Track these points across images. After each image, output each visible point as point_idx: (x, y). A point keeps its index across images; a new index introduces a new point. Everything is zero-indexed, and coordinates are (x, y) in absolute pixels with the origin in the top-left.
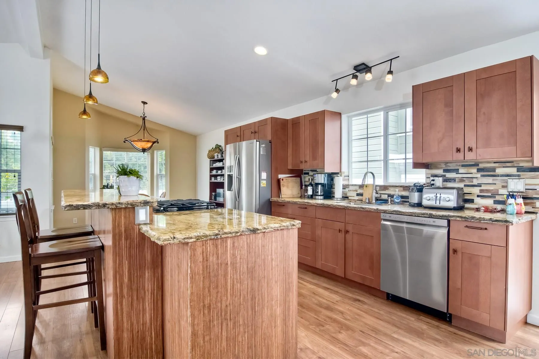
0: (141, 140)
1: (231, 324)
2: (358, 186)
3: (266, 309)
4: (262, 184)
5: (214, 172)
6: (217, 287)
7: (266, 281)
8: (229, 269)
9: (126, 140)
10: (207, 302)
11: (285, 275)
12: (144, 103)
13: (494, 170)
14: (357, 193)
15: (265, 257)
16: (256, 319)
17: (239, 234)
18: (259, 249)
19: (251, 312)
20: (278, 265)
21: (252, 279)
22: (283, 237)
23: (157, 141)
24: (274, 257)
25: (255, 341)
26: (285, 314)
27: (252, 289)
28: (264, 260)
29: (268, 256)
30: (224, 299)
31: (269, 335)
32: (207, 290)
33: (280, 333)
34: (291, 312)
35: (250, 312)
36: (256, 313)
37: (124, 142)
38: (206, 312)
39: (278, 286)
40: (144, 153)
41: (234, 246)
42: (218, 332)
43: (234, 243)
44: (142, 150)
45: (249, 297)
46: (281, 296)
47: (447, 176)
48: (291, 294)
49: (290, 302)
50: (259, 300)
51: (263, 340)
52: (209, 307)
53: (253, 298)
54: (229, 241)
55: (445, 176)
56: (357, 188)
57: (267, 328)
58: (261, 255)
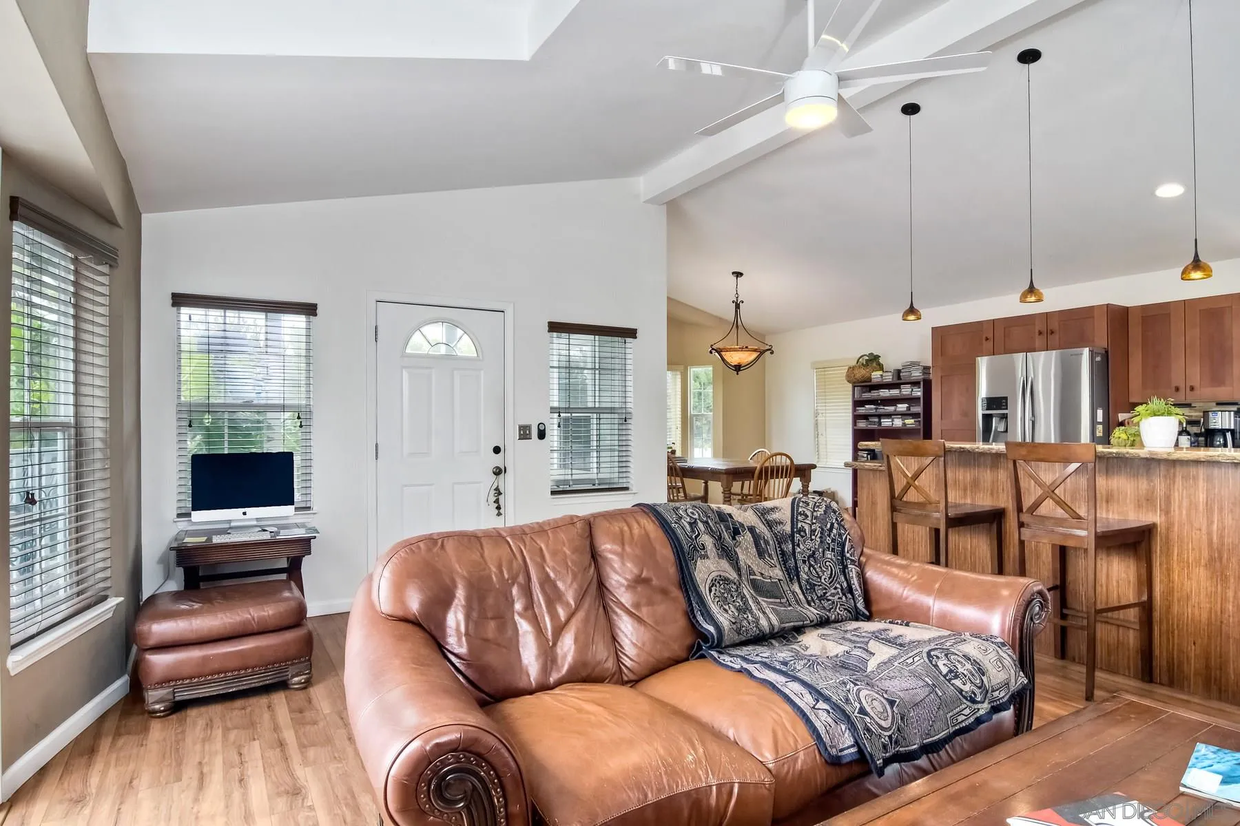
0: (747, 347)
4: (1097, 432)
5: (861, 410)
9: (714, 349)
12: (738, 274)
23: (769, 350)
37: (711, 353)
40: (738, 374)
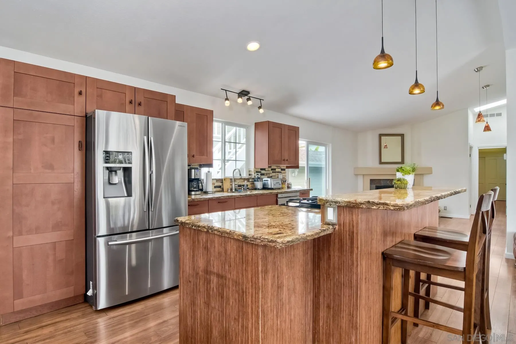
2: (216, 180)
13: (275, 170)
14: (215, 185)
47: (262, 172)
55: (261, 172)
56: (215, 181)
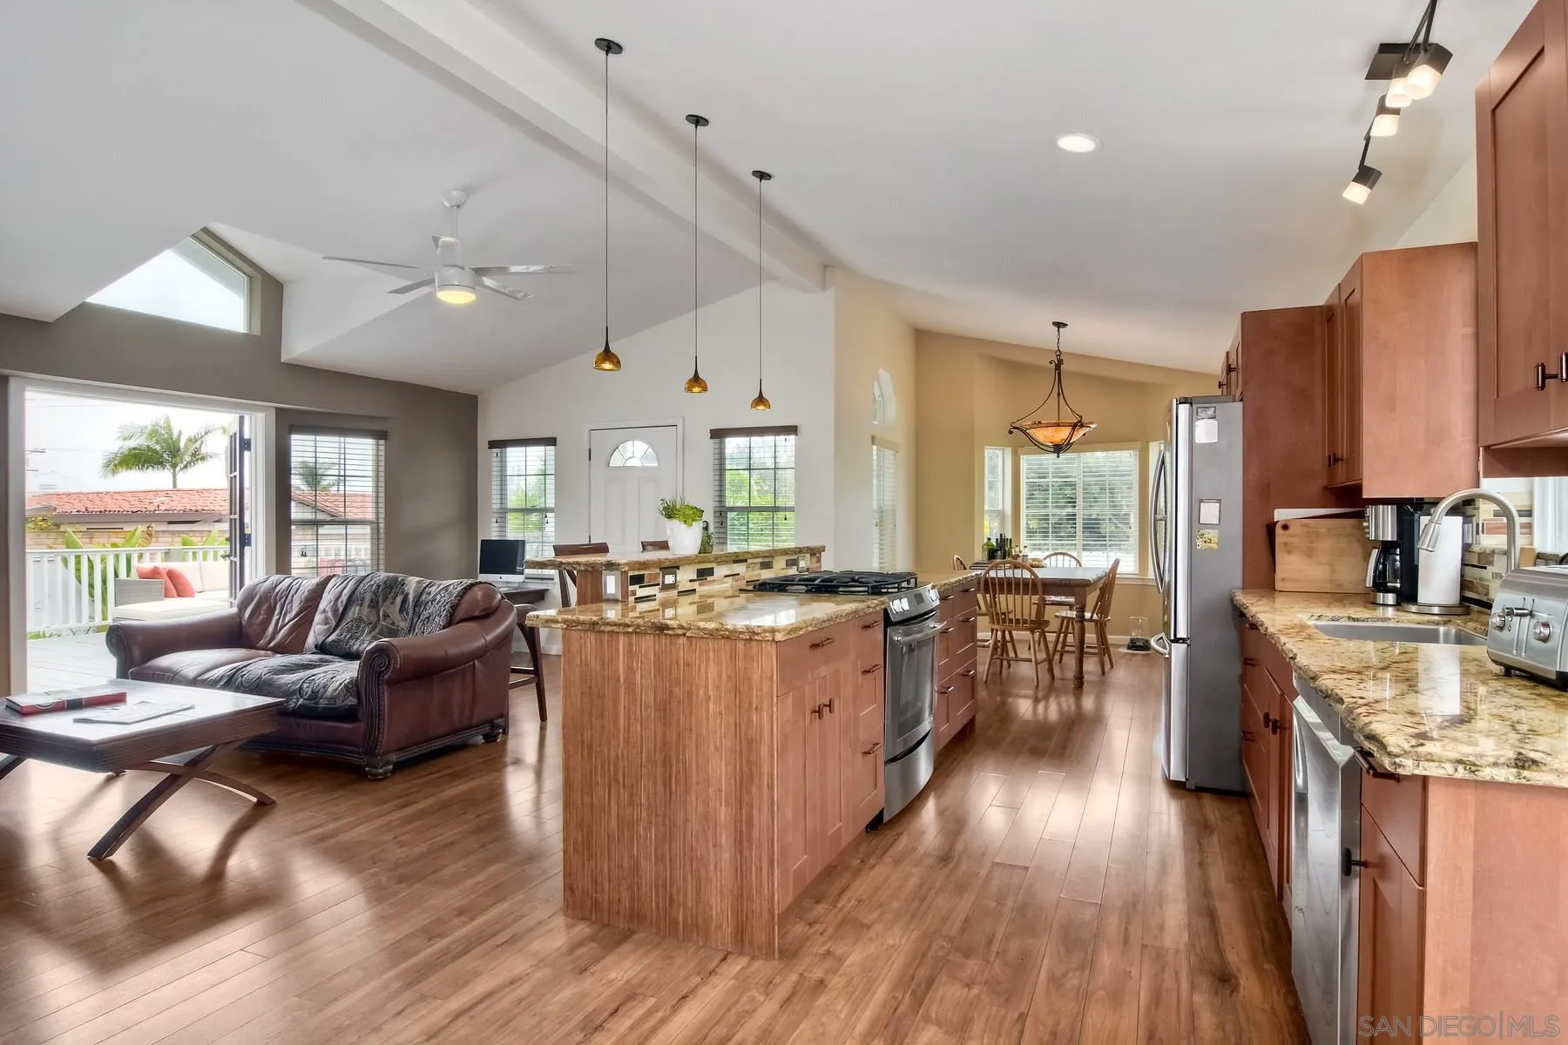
0: (1052, 421)
1: (625, 796)
3: (693, 796)
4: (1199, 542)
6: (602, 715)
7: (694, 739)
8: (622, 690)
9: (1015, 428)
10: (587, 735)
11: (740, 742)
12: (1059, 325)
15: (691, 686)
16: (672, 807)
17: (630, 630)
18: (679, 669)
19: (662, 789)
20: (721, 713)
21: (665, 724)
22: (733, 654)
24: (711, 693)
25: (670, 851)
26: (741, 831)
27: (664, 745)
28: (690, 694)
29: (698, 687)
30: (613, 743)
31: (701, 854)
32: (586, 717)
33: (728, 864)
34: (755, 834)
35: (660, 789)
36: (674, 797)
37: (1011, 432)
38: (585, 753)
39: (721, 760)
40: (1058, 457)
41: (630, 651)
42: (605, 798)
43: (630, 645)
44: (1052, 450)
45: (660, 758)
46: (730, 784)
48: (754, 790)
49: (752, 805)
50: (678, 772)
51: (688, 861)
52: (590, 747)
53: (667, 763)
54: (622, 639)
57: (697, 839)
58: (684, 682)
